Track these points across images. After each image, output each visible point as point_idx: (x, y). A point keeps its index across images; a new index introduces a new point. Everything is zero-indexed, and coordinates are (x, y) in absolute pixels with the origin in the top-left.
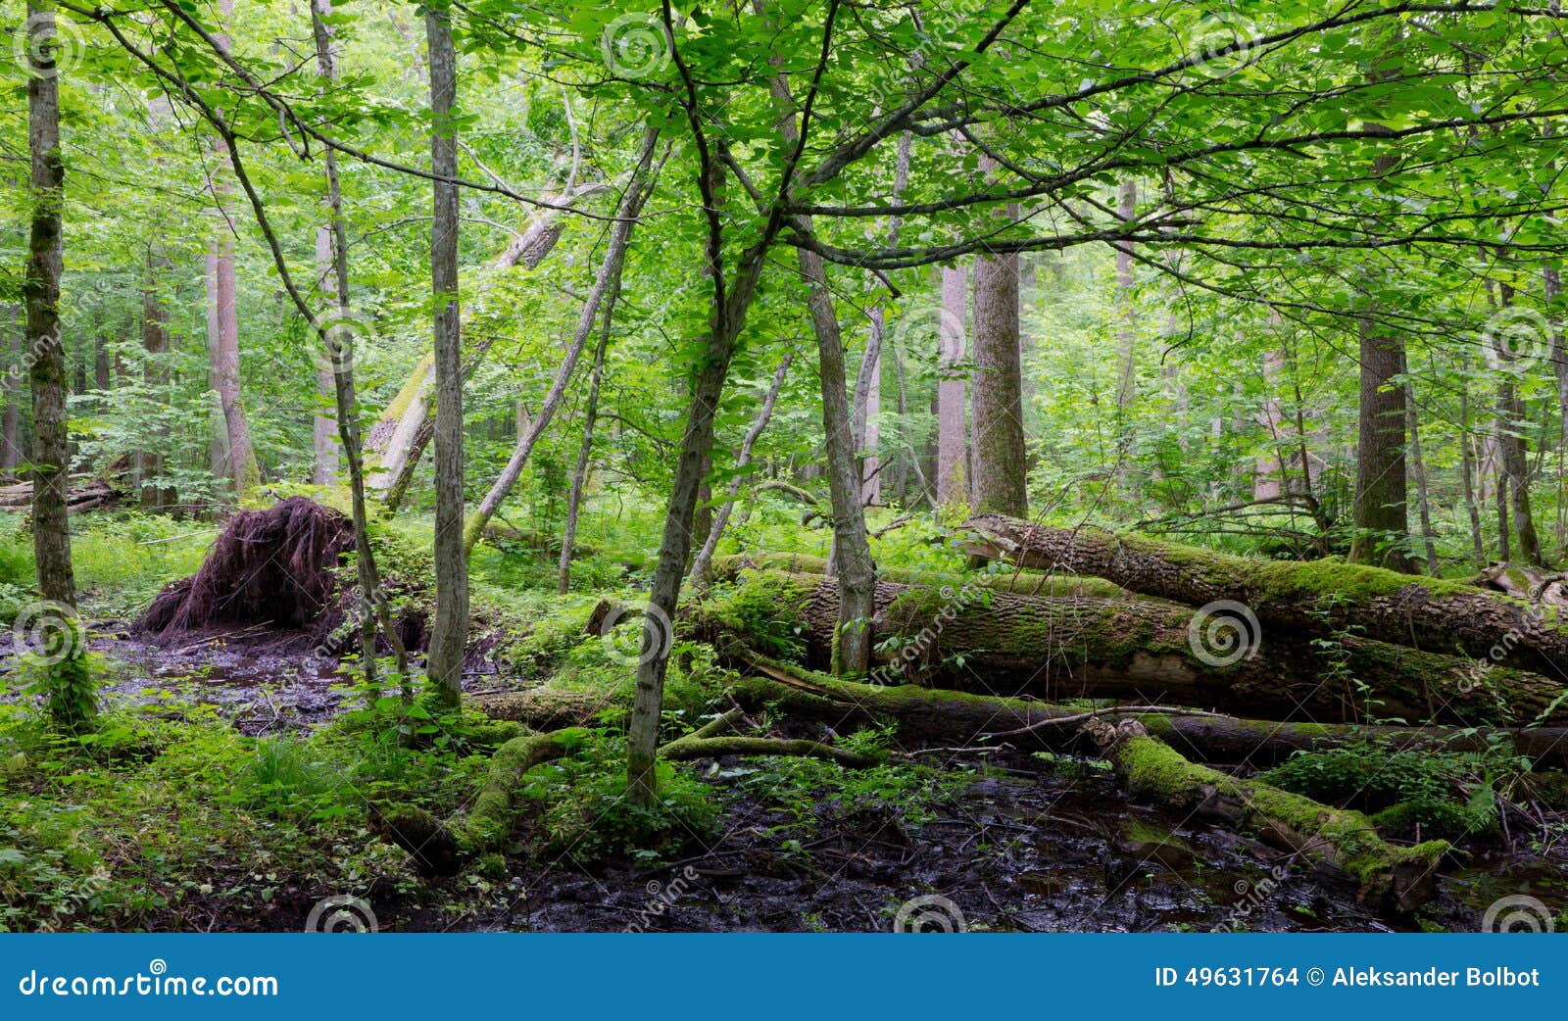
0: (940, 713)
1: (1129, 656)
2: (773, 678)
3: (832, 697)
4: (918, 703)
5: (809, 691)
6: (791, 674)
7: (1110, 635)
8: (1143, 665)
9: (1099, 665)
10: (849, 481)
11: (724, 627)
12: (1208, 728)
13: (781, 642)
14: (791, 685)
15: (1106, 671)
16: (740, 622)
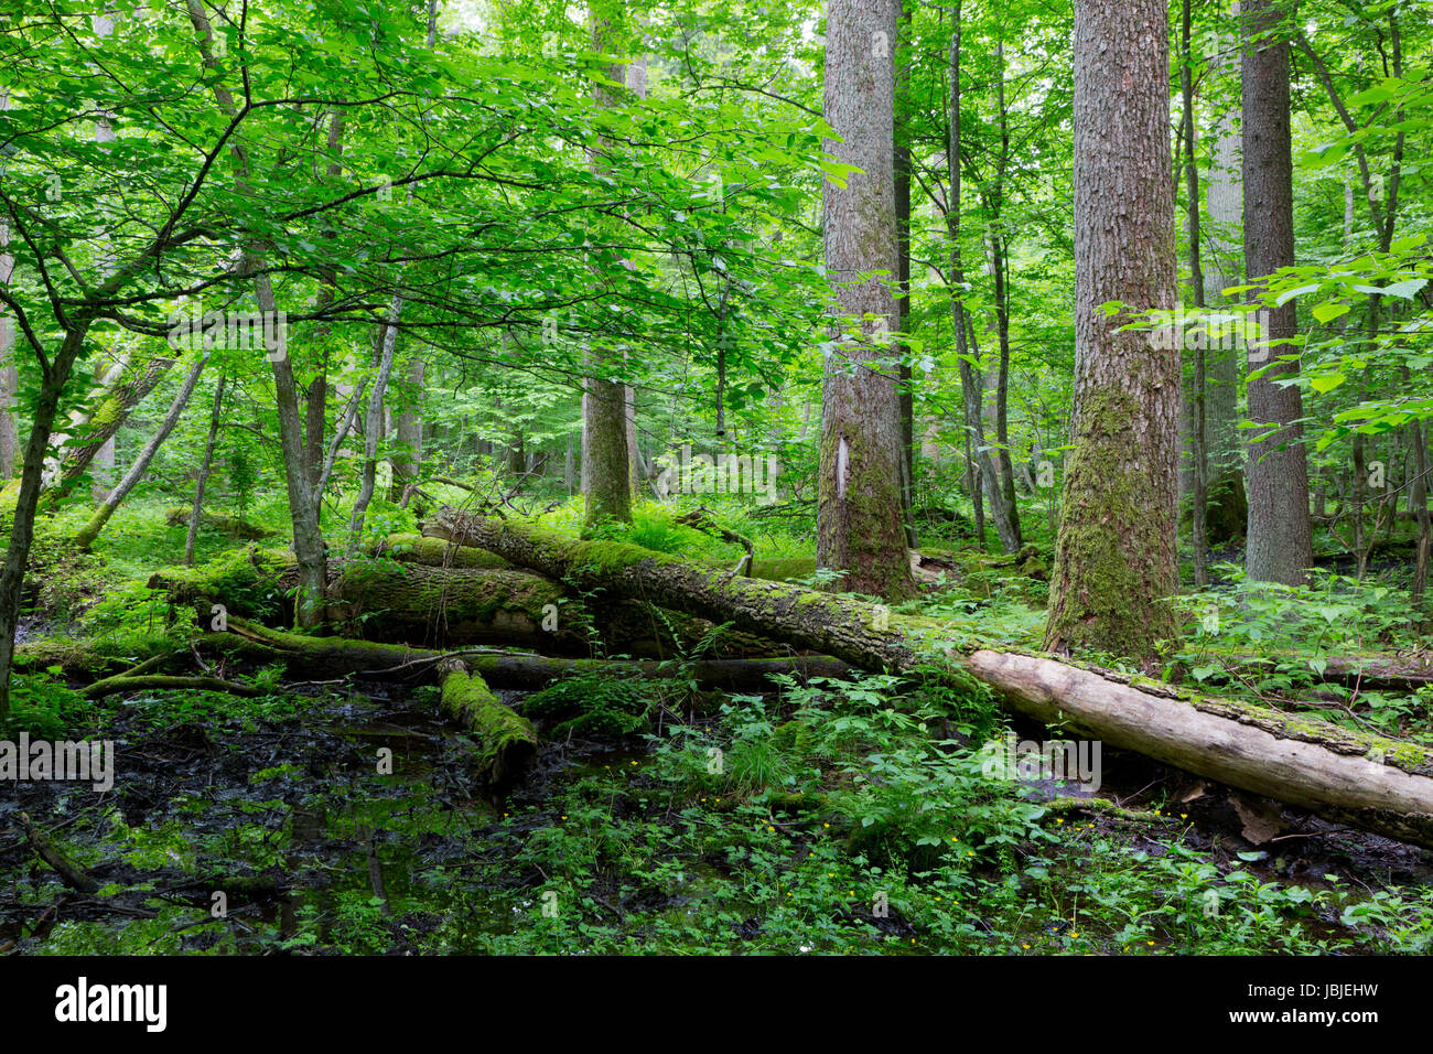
0: (348, 657)
1: (492, 613)
2: (236, 633)
3: (276, 647)
4: (334, 650)
5: (260, 641)
6: (250, 630)
7: (480, 596)
8: (502, 619)
9: (473, 619)
10: (299, 482)
11: (199, 593)
12: (520, 665)
13: (251, 604)
14: (250, 638)
15: (478, 623)
16: (215, 590)
